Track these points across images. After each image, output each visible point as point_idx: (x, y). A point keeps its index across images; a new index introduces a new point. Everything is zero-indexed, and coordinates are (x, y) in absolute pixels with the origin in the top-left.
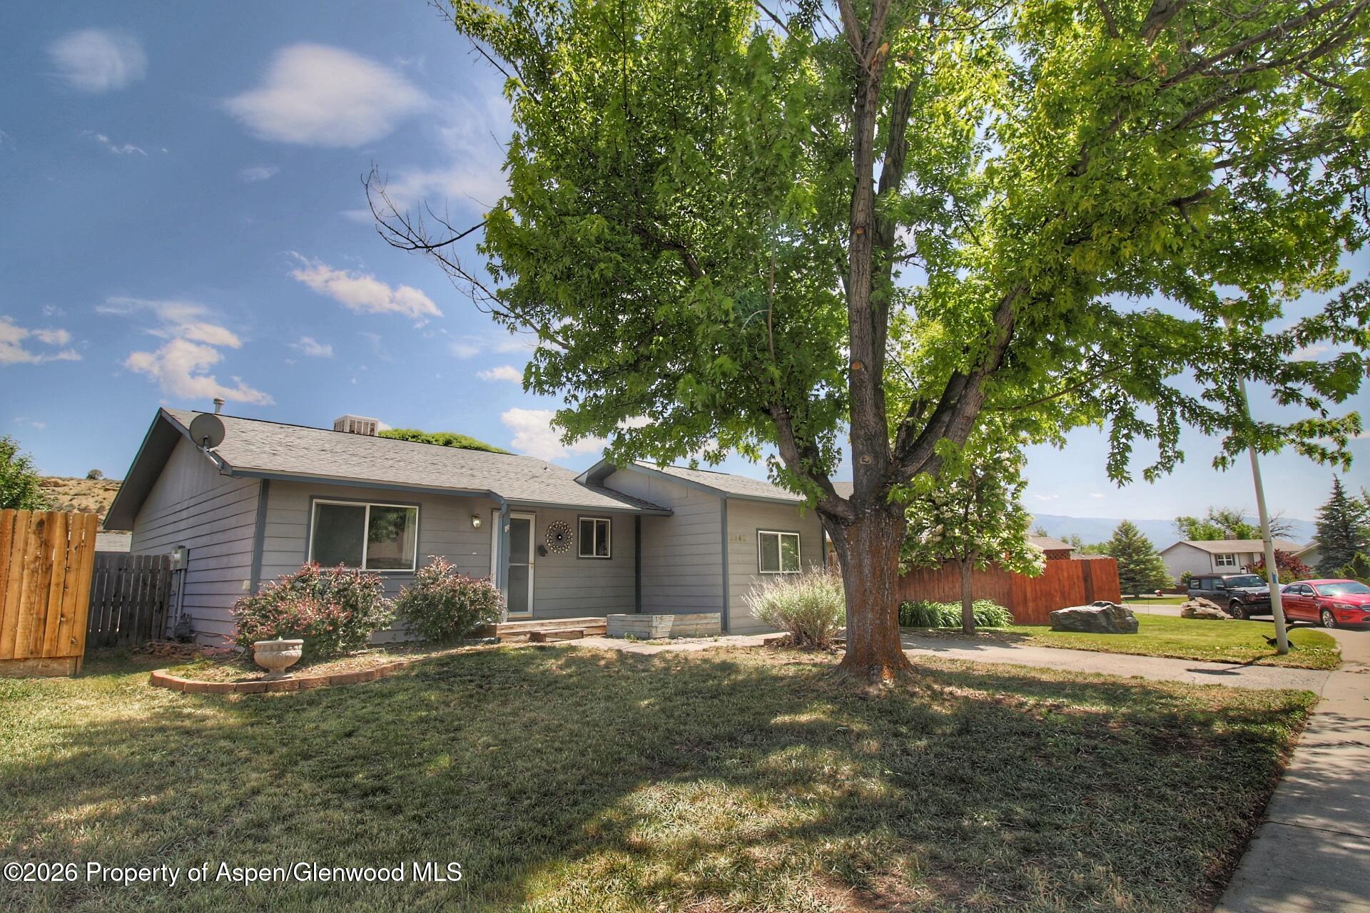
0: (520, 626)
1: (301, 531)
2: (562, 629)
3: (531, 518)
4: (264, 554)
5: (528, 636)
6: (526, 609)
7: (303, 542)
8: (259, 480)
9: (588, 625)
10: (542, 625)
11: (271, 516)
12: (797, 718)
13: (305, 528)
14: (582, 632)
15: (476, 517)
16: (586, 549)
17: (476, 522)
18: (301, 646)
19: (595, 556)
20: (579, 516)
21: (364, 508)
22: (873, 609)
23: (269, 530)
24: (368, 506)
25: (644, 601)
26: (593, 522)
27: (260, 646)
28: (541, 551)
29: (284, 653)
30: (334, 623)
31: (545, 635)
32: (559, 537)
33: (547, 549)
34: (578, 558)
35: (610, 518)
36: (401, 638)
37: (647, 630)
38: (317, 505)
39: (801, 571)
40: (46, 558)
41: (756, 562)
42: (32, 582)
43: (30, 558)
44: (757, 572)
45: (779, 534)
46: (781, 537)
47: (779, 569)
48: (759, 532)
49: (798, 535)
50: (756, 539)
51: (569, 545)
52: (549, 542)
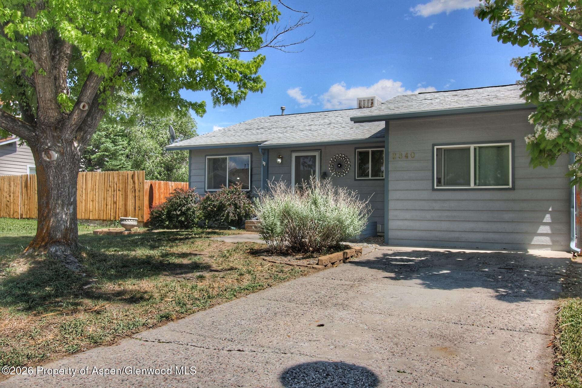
3: (317, 154)
7: (203, 177)
11: (193, 166)
13: (204, 170)
15: (279, 157)
17: (278, 160)
19: (370, 177)
24: (228, 157)
28: (324, 175)
32: (339, 166)
33: (329, 174)
38: (209, 159)
39: (510, 186)
40: (135, 187)
41: (431, 178)
42: (132, 195)
43: (131, 187)
44: (431, 188)
45: (472, 147)
46: (475, 149)
47: (469, 184)
48: (436, 147)
49: (510, 144)
50: (431, 155)
51: (347, 171)
52: (331, 170)
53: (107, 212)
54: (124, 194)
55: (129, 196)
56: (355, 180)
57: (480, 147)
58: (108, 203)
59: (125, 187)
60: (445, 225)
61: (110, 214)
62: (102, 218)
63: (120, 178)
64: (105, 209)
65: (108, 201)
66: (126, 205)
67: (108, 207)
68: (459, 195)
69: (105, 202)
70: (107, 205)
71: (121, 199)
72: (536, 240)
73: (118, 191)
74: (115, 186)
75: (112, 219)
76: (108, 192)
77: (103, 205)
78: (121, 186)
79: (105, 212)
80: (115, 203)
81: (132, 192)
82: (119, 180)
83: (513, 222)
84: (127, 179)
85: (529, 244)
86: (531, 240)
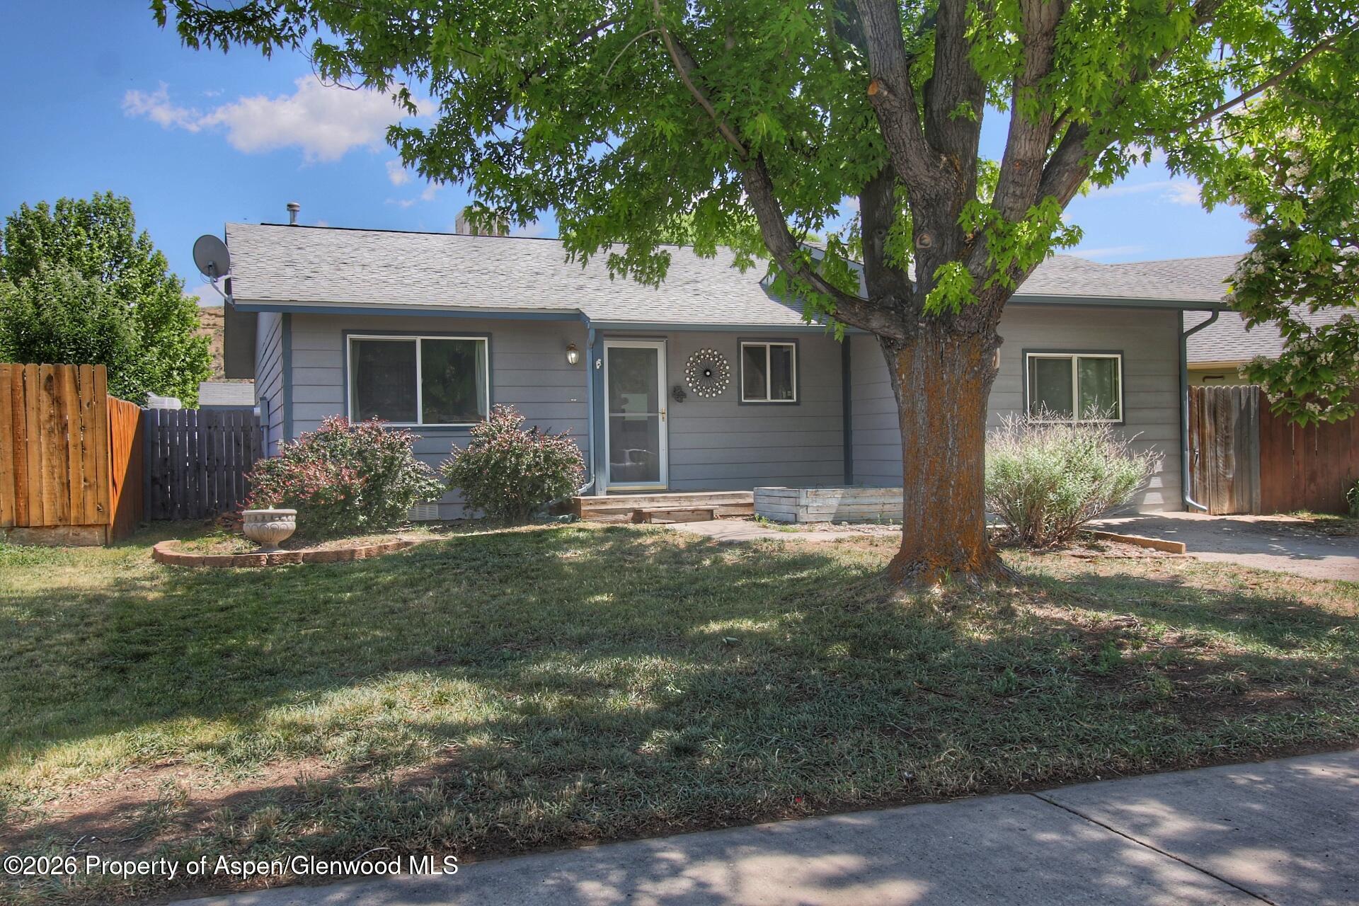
0: (618, 501)
1: (336, 376)
2: (686, 505)
3: (660, 347)
4: (295, 406)
5: (631, 515)
6: (657, 479)
7: (339, 390)
8: (280, 315)
9: (721, 502)
10: (652, 500)
11: (298, 360)
12: (737, 625)
13: (340, 372)
14: (711, 512)
15: (571, 348)
16: (754, 388)
17: (572, 357)
18: (294, 517)
19: (769, 399)
20: (739, 340)
21: (414, 342)
22: (927, 479)
23: (298, 376)
24: (418, 339)
25: (857, 468)
26: (764, 348)
27: (250, 515)
28: (677, 394)
29: (269, 524)
30: (346, 490)
31: (650, 515)
32: (707, 373)
33: (687, 392)
34: (741, 404)
35: (795, 340)
36: (457, 512)
37: (794, 510)
38: (353, 342)
39: (1121, 420)
40: (61, 416)
42: (50, 443)
43: (45, 417)
45: (1074, 357)
46: (1078, 361)
48: (1028, 354)
49: (1119, 356)
50: (1020, 367)
51: (725, 384)
52: (690, 381)
54: (9, 439)
59: (14, 415)
72: (1149, 498)
81: (52, 432)
84: (19, 388)
85: (1141, 504)
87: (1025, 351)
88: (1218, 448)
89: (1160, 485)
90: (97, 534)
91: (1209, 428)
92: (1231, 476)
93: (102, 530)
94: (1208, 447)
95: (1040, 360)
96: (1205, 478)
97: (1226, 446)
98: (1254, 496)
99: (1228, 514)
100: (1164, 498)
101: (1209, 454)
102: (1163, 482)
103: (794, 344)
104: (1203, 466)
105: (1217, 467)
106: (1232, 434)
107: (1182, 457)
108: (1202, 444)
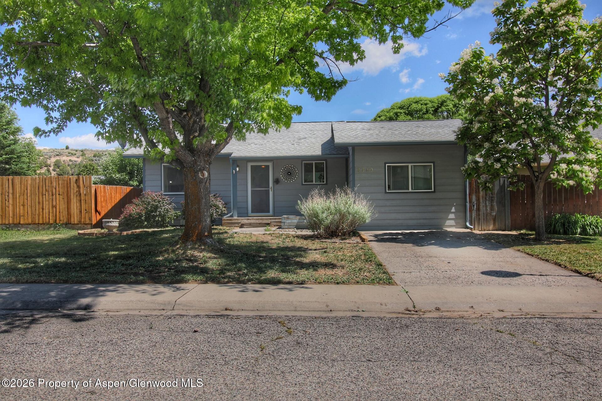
1: (159, 178)
3: (270, 164)
7: (159, 182)
9: (274, 221)
10: (248, 219)
11: (147, 172)
13: (160, 176)
16: (308, 178)
17: (238, 169)
19: (314, 183)
20: (302, 161)
23: (147, 178)
26: (312, 164)
28: (277, 181)
32: (289, 173)
33: (281, 181)
38: (164, 166)
39: (433, 190)
40: (79, 191)
41: (384, 185)
42: (76, 199)
43: (75, 191)
44: (384, 191)
45: (410, 165)
46: (412, 167)
47: (408, 189)
48: (387, 165)
49: (432, 164)
50: (384, 169)
51: (296, 177)
52: (282, 177)
53: (44, 216)
54: (66, 198)
55: (72, 201)
56: (302, 184)
57: (414, 166)
58: (45, 208)
59: (67, 191)
60: (393, 216)
61: (47, 218)
62: (37, 222)
63: (60, 182)
64: (41, 213)
65: (45, 205)
66: (69, 208)
67: (44, 211)
68: (402, 196)
69: (41, 206)
70: (43, 209)
71: (62, 203)
72: (448, 223)
73: (57, 195)
74: (54, 191)
75: (51, 222)
76: (44, 196)
77: (37, 209)
78: (61, 191)
79: (41, 217)
80: (54, 207)
81: (77, 196)
82: (59, 184)
83: (434, 212)
84: (69, 183)
85: (444, 225)
86: (445, 223)
87: (385, 163)
88: (487, 202)
89: (454, 217)
90: (89, 226)
91: (481, 193)
92: (494, 214)
93: (90, 226)
94: (481, 200)
95: (394, 167)
96: (479, 215)
97: (492, 201)
98: (507, 222)
99: (492, 230)
100: (456, 223)
101: (482, 205)
102: (455, 216)
103: (325, 162)
104: (478, 209)
105: (486, 210)
106: (495, 196)
107: (465, 206)
108: (478, 200)
